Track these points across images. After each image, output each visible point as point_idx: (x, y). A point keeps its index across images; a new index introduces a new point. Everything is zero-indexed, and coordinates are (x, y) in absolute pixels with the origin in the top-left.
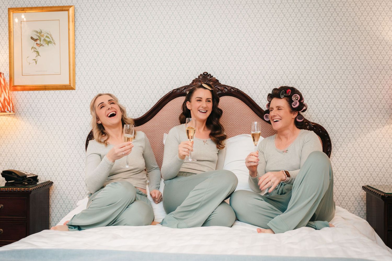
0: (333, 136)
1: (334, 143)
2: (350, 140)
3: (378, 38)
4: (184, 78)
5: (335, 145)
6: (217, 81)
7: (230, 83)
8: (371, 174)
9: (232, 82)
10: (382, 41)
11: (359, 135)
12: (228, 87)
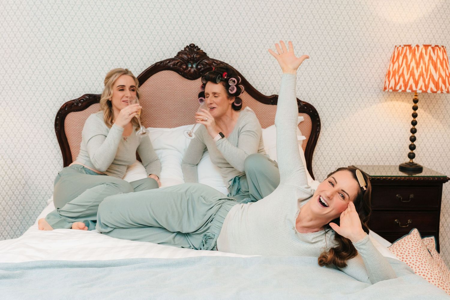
0: (323, 115)
1: (324, 122)
2: (338, 120)
3: (371, 13)
4: (168, 49)
5: (324, 124)
6: (205, 54)
7: (219, 56)
8: (357, 154)
9: (221, 55)
10: (376, 17)
11: (348, 114)
12: (217, 61)
